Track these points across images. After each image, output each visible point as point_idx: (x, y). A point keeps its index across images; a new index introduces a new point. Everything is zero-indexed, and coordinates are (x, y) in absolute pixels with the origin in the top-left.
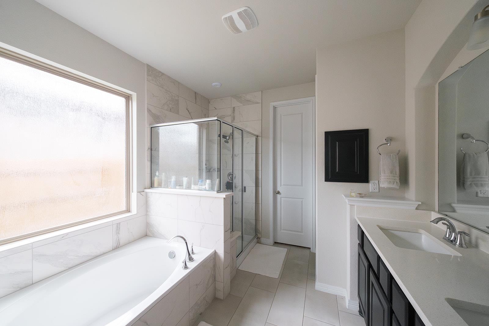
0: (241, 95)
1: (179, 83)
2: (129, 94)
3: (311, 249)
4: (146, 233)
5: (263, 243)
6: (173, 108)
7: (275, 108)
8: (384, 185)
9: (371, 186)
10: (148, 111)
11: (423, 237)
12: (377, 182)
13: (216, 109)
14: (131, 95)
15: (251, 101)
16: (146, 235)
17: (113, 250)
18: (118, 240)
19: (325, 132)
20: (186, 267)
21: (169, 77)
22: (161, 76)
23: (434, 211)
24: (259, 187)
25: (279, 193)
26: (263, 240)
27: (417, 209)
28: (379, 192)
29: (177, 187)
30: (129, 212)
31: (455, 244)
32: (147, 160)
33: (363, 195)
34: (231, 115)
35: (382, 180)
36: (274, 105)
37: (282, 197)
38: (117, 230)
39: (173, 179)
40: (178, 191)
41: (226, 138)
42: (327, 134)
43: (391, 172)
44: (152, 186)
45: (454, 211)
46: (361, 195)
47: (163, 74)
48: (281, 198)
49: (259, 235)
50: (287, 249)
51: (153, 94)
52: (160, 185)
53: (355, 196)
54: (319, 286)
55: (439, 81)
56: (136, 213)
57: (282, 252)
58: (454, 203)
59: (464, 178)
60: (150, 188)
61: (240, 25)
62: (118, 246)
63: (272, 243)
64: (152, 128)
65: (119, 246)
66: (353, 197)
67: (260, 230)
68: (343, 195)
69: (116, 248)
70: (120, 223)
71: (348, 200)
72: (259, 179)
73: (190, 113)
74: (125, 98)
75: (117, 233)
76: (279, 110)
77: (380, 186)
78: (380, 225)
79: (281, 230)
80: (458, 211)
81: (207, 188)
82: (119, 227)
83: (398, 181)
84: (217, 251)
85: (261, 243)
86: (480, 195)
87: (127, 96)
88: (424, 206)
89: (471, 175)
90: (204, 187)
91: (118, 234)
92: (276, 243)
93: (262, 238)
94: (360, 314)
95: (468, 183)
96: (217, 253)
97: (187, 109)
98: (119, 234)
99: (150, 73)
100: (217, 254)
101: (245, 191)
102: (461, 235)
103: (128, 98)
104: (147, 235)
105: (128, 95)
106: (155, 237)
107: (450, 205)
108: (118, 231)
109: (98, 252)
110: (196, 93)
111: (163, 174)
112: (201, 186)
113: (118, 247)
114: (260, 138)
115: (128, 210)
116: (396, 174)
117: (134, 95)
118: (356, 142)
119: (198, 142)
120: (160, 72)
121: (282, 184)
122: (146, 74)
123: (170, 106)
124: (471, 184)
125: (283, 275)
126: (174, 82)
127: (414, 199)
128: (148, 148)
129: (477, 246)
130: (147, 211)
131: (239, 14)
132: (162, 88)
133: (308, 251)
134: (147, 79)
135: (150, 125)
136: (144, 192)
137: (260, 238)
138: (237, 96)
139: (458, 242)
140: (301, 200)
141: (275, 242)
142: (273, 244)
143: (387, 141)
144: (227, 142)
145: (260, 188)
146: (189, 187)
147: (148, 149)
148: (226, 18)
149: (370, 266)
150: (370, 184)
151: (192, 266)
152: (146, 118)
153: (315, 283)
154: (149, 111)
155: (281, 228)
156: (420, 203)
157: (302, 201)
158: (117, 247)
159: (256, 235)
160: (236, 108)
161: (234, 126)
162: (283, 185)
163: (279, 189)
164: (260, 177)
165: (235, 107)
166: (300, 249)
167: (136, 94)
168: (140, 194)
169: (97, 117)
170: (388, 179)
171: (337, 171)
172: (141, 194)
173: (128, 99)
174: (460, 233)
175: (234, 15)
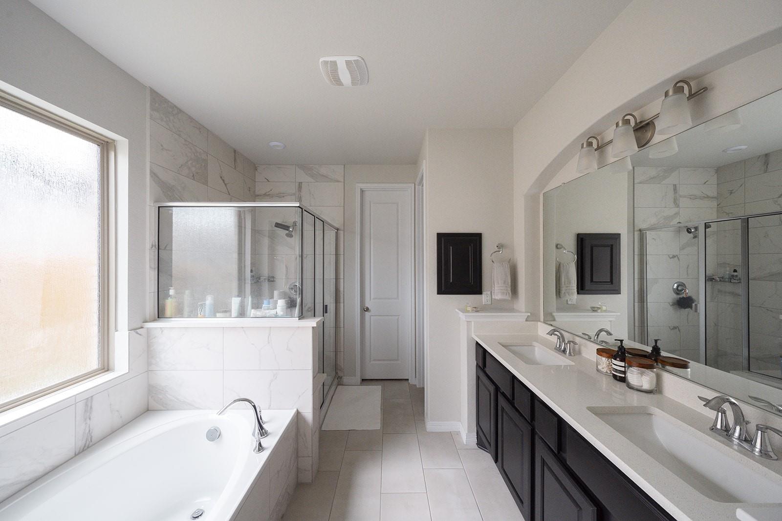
0: (311, 166)
1: (208, 130)
2: (109, 138)
3: (409, 380)
4: (148, 405)
5: (346, 384)
6: (197, 173)
7: (362, 191)
8: (498, 296)
9: (484, 298)
10: (151, 176)
11: (536, 349)
12: (489, 293)
13: (269, 181)
14: (114, 141)
15: (327, 177)
16: (148, 410)
17: (76, 455)
18: (87, 431)
19: (437, 234)
20: (260, 448)
21: (191, 119)
22: (176, 114)
23: (540, 321)
24: (340, 303)
25: (367, 310)
26: (345, 380)
27: (526, 321)
28: (491, 304)
29: (218, 315)
30: (108, 370)
31: (565, 354)
32: (150, 267)
33: (479, 310)
34: (294, 194)
35: (496, 291)
36: (361, 188)
37: (372, 316)
38: (85, 411)
39: (209, 300)
40: (221, 321)
41: (288, 230)
42: (440, 236)
43: (505, 282)
44: (160, 314)
45: (554, 320)
46: (476, 309)
47: (180, 111)
48: (370, 316)
49: (340, 374)
50: (381, 386)
51: (162, 146)
52: (179, 313)
53: (471, 311)
54: (431, 425)
55: (543, 192)
56: (128, 371)
57: (376, 391)
58: (554, 312)
59: (560, 287)
60: (154, 320)
61: (345, 77)
62: (87, 445)
63: (359, 380)
64: (160, 208)
65: (91, 444)
66: (468, 312)
67: (343, 366)
68: (457, 310)
69: (83, 450)
70: (92, 396)
71: (466, 316)
72: (340, 291)
73: (226, 185)
74: (98, 145)
75: (85, 420)
76: (368, 195)
77: (493, 297)
78: (502, 341)
79: (370, 362)
80: (557, 319)
81: (280, 313)
82: (89, 405)
83: (510, 292)
84: (299, 410)
85: (343, 385)
86: (569, 303)
87: (104, 141)
88: (533, 318)
89: (565, 284)
90: (273, 312)
91: (88, 419)
92: (364, 381)
93: (345, 377)
94: (479, 447)
95: (563, 292)
96: (300, 413)
97: (221, 177)
98: (90, 419)
99: (157, 105)
100: (301, 415)
101: (326, 312)
102: (570, 344)
103: (106, 146)
104: (150, 409)
105: (106, 140)
106: (170, 410)
107: (551, 314)
108: (88, 414)
109: (40, 469)
110: (235, 151)
111: (187, 292)
112: (268, 311)
113: (88, 447)
114: (341, 233)
115: (105, 367)
116: (508, 285)
117: (123, 143)
118: (470, 247)
119: (237, 233)
120: (176, 107)
121: (372, 298)
122: (148, 105)
123: (193, 169)
124: (565, 293)
125: (385, 422)
126: (200, 129)
127: (524, 310)
128: (152, 246)
129: (579, 353)
130: (149, 364)
131: (348, 63)
132: (179, 135)
133: (405, 383)
134: (151, 116)
135: (156, 201)
136: (142, 328)
137: (342, 376)
138: (305, 166)
139: (568, 351)
140: (397, 317)
141: (362, 380)
142: (361, 383)
143: (500, 248)
144: (291, 236)
145: (342, 305)
146: (242, 314)
147: (152, 248)
148: (326, 63)
149: (497, 389)
150: (483, 295)
151: (270, 443)
152: (148, 189)
153: (424, 423)
154: (153, 174)
155: (370, 359)
156: (529, 314)
157: (398, 320)
158: (86, 448)
159: (337, 373)
160: (303, 183)
161: (316, 216)
162: (374, 299)
163: (368, 304)
164: (342, 289)
165: (301, 182)
166: (397, 383)
167: (127, 140)
168: (135, 334)
169: (32, 178)
170: (501, 290)
171: (451, 281)
172: (137, 333)
173: (105, 148)
174: (569, 342)
175: (341, 62)
